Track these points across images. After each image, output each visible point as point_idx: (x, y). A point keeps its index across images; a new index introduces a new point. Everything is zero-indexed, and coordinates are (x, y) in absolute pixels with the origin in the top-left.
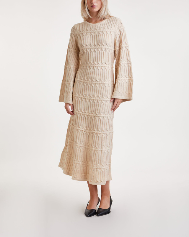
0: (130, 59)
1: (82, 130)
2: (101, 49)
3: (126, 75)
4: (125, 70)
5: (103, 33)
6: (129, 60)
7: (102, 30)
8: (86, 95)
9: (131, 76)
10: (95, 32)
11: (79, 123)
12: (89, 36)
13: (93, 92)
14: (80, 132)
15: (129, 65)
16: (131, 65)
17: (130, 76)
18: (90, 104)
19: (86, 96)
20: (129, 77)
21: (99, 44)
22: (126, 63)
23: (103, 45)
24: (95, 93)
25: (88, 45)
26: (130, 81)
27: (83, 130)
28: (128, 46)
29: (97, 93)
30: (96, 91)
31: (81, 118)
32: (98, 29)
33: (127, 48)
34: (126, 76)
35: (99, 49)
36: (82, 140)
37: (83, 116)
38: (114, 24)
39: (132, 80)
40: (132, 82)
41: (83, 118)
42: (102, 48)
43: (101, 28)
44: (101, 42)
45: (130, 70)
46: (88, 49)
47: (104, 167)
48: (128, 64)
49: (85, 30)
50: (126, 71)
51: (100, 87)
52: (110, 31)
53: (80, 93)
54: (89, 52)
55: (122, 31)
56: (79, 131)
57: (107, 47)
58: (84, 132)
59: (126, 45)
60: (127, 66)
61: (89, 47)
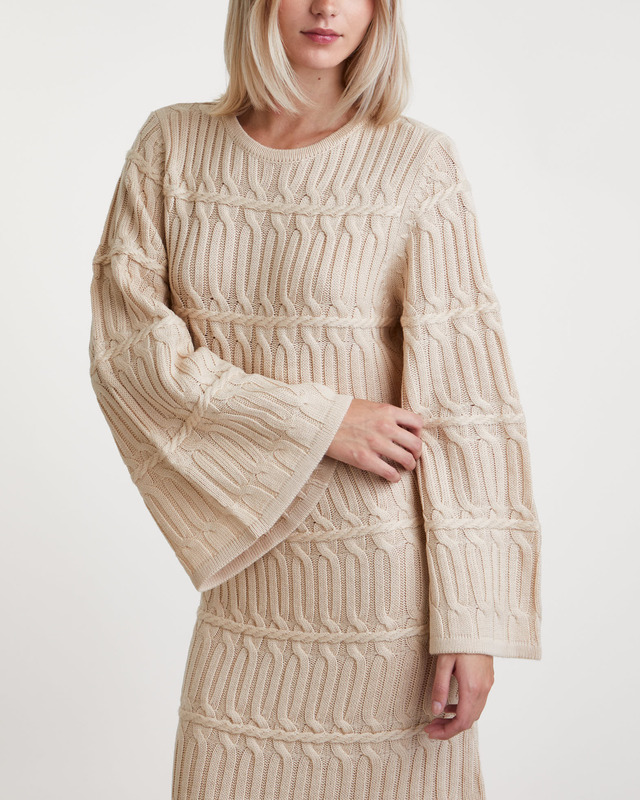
0: (515, 395)
2: (295, 331)
5: (319, 225)
7: (315, 208)
8: (269, 613)
10: (269, 211)
12: (233, 234)
13: (312, 594)
15: (513, 431)
16: (523, 431)
19: (271, 621)
20: (514, 512)
21: (286, 300)
22: (493, 418)
23: (305, 310)
26: (520, 537)
29: (338, 597)
30: (324, 589)
34: (495, 506)
35: (284, 335)
40: (534, 543)
42: (299, 326)
43: (312, 190)
44: (296, 286)
45: (517, 468)
46: (221, 322)
48: (502, 425)
49: (211, 179)
57: (333, 320)
59: (480, 306)
61: (229, 313)
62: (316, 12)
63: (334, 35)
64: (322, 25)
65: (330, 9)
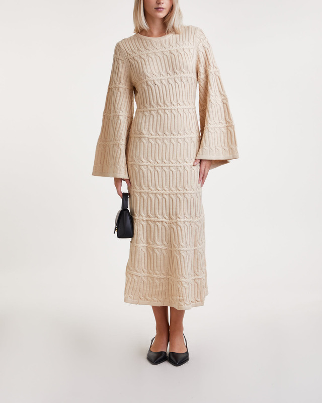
0: (224, 92)
1: (162, 221)
2: (180, 79)
3: (220, 118)
4: (219, 110)
5: (178, 51)
6: (222, 93)
9: (230, 119)
10: (162, 52)
11: (155, 209)
12: (154, 59)
14: (160, 225)
15: (225, 101)
16: (227, 101)
17: (228, 120)
18: (171, 175)
20: (227, 122)
22: (219, 99)
23: (182, 72)
24: (178, 156)
25: (155, 73)
26: (230, 128)
27: (164, 220)
28: (218, 71)
31: (157, 201)
32: (167, 46)
33: (217, 73)
34: (222, 121)
36: (164, 239)
37: (160, 197)
38: (192, 36)
39: (232, 126)
40: (233, 129)
41: (161, 201)
42: (181, 77)
43: (172, 44)
44: (178, 67)
45: (227, 111)
46: (157, 80)
47: (199, 277)
48: (222, 100)
49: (143, 49)
50: (220, 113)
51: (186, 144)
52: (189, 48)
53: (150, 158)
54: (160, 85)
55: (206, 46)
56: (158, 223)
57: (188, 75)
58: (166, 223)
59: (215, 70)
60: (221, 104)
61: (159, 78)
62: (158, 3)
63: (163, 9)
64: (160, 6)
65: (162, 1)
